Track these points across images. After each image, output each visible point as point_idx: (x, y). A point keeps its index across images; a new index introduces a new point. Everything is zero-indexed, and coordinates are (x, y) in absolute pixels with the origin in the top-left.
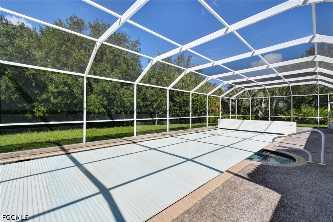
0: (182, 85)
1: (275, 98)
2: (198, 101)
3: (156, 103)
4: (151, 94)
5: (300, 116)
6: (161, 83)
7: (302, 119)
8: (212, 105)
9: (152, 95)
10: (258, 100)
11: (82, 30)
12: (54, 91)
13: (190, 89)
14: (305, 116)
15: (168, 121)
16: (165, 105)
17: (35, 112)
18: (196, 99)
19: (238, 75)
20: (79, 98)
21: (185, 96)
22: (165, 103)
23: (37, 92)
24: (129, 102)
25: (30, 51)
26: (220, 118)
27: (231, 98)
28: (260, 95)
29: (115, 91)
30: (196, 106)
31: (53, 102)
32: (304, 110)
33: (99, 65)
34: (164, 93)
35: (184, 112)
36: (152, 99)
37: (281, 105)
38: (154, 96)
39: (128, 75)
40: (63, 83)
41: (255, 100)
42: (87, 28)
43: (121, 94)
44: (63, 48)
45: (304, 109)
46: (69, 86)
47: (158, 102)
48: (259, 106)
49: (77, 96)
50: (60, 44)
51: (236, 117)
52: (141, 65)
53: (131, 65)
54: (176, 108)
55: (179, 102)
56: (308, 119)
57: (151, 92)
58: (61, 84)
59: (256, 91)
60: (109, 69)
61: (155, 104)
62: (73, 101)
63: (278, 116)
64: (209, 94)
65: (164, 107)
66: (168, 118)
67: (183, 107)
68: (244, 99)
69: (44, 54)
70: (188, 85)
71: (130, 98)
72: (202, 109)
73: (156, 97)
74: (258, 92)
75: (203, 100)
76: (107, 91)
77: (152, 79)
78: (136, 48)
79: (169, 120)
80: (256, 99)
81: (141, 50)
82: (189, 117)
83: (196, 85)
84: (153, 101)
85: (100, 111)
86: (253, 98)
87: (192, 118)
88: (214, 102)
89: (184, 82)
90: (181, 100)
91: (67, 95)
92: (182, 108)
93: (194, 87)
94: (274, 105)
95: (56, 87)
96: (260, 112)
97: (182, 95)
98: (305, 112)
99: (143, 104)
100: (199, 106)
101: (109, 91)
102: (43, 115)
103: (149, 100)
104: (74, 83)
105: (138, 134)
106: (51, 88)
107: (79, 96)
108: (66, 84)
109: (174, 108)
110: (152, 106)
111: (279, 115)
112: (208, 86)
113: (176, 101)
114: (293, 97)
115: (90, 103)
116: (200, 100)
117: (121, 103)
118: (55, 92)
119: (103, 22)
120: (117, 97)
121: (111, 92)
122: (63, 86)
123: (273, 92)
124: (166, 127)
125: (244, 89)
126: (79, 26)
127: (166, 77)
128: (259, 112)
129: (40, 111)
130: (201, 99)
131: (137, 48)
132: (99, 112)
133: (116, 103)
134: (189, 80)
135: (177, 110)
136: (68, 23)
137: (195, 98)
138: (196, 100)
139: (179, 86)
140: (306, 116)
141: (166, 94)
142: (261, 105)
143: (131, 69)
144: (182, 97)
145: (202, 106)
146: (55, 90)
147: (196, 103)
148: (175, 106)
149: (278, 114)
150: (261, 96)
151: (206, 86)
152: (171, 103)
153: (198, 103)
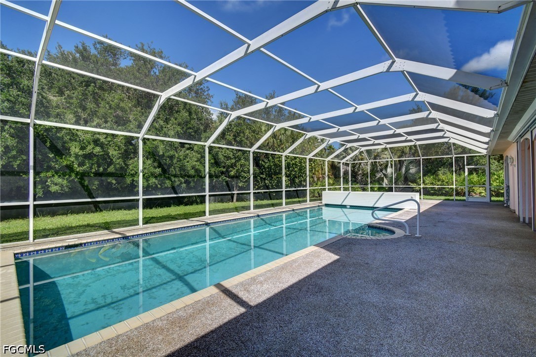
0: (272, 141)
1: (405, 160)
2: (296, 165)
3: (234, 169)
4: (225, 156)
5: (438, 185)
6: (241, 139)
7: (440, 189)
8: (318, 171)
9: (228, 158)
10: (382, 163)
11: (118, 58)
12: (79, 154)
13: (284, 147)
14: (443, 185)
15: (252, 195)
16: (248, 173)
17: (48, 186)
18: (294, 162)
19: (345, 131)
20: (118, 164)
21: (277, 158)
22: (246, 169)
23: (53, 155)
24: (193, 169)
25: (44, 94)
26: (327, 189)
27: (342, 161)
28: (385, 156)
29: (172, 153)
30: (294, 173)
31: (78, 170)
32: (442, 177)
33: (146, 112)
34: (246, 155)
35: (276, 182)
36: (228, 163)
37: (413, 170)
38: (231, 159)
39: (190, 128)
40: (93, 141)
41: (377, 163)
42: (126, 57)
43: (181, 157)
44: (90, 88)
45: (443, 175)
46: (102, 145)
47: (236, 167)
48: (384, 172)
49: (114, 160)
50: (85, 81)
51: (350, 188)
52: (210, 112)
53: (195, 112)
54: (264, 176)
55: (268, 168)
56: (447, 190)
57: (225, 153)
58: (89, 143)
59: (379, 151)
60: (162, 120)
61: (231, 171)
62: (108, 168)
63: (409, 185)
64: (310, 156)
65: (245, 175)
66: (252, 191)
67: (275, 175)
68: (362, 162)
69: (65, 99)
70: (281, 141)
71: (195, 163)
72: (303, 177)
73: (233, 161)
74: (383, 151)
75: (303, 165)
76: (161, 153)
77: (227, 133)
78: (202, 87)
79: (254, 193)
80: (379, 162)
81: (209, 89)
82: (282, 189)
83: (293, 142)
84: (229, 166)
85: (150, 182)
86: (375, 161)
87: (286, 191)
88: (320, 166)
89: (275, 138)
90: (272, 164)
91: (98, 159)
92: (273, 176)
93: (289, 144)
94: (403, 170)
95: (82, 148)
96: (385, 181)
97: (273, 158)
98: (444, 179)
99: (215, 172)
100: (297, 173)
101: (163, 153)
102: (62, 190)
103: (223, 164)
104: (109, 141)
105: (211, 213)
106: (75, 149)
107: (118, 161)
108: (96, 142)
109: (261, 176)
110: (228, 174)
111: (412, 184)
112: (310, 143)
113: (264, 166)
114: (423, 159)
115: (133, 171)
116: (299, 165)
117: (180, 171)
118: (79, 156)
119: (151, 48)
120: (175, 161)
121: (166, 155)
122: (92, 146)
123: (403, 152)
124: (250, 204)
125: (359, 148)
126: (113, 53)
127: (248, 131)
128: (383, 181)
129: (56, 184)
130: (301, 163)
131: (204, 87)
132: (148, 185)
133: (173, 170)
134: (283, 134)
135: (265, 179)
136: (96, 48)
137: (291, 161)
138: (293, 164)
139: (268, 143)
140: (445, 185)
141: (249, 156)
142: (386, 171)
143: (195, 119)
144: (273, 160)
145: (302, 173)
146: (81, 153)
147: (294, 169)
148: (262, 174)
149: (409, 183)
150: (387, 157)
151: (308, 143)
152: (257, 169)
153: (296, 169)
